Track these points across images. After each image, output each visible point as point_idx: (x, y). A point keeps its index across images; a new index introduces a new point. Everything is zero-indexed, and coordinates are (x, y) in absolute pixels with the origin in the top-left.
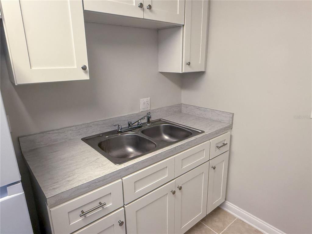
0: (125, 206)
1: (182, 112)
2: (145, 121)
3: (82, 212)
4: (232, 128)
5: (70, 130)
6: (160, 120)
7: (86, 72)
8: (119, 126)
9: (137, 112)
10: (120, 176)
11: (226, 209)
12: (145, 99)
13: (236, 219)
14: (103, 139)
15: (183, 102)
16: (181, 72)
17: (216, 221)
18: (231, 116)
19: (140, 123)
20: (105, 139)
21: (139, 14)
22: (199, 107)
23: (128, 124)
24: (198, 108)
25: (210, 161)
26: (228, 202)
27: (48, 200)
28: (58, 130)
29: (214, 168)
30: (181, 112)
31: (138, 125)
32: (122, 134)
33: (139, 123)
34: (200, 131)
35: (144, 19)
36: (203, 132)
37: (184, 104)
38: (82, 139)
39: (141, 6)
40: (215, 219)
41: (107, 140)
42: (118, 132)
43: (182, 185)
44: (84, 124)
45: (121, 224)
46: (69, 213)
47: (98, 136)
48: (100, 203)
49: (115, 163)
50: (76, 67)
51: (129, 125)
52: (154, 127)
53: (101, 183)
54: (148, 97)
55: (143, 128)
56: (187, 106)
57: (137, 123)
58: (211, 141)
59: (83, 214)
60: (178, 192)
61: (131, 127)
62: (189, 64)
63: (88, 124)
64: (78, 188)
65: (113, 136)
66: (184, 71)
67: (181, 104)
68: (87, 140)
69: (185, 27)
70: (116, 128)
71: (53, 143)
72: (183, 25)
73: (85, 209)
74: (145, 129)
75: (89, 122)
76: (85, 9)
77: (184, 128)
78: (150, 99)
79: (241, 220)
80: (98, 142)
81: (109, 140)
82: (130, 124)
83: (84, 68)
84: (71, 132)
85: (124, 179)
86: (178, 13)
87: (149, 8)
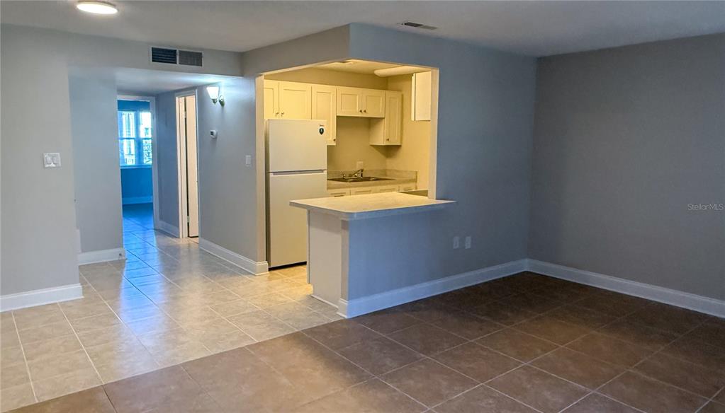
12: (360, 162)
15: (389, 167)
16: (383, 145)
18: (416, 174)
21: (360, 115)
24: (397, 171)
35: (362, 117)
37: (388, 169)
39: (361, 111)
50: (332, 139)
54: (362, 161)
56: (390, 170)
61: (351, 177)
62: (388, 140)
67: (386, 170)
72: (384, 118)
78: (364, 163)
83: (334, 140)
86: (381, 112)
87: (365, 111)
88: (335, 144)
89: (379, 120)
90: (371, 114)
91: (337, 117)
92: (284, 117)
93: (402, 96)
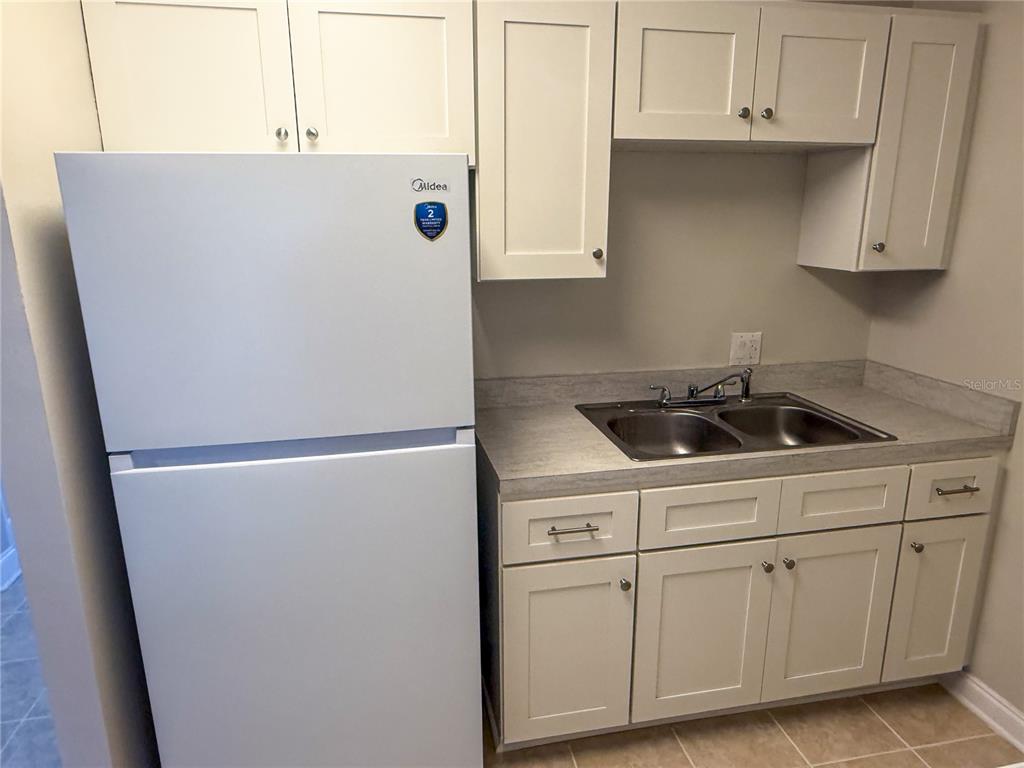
0: (640, 554)
1: (865, 383)
2: (738, 390)
3: (553, 529)
4: (1009, 449)
5: (556, 383)
6: (784, 396)
7: (601, 263)
8: (664, 390)
9: (722, 366)
10: (638, 483)
11: (966, 702)
12: (747, 336)
13: (992, 734)
14: (620, 415)
15: (873, 354)
16: (853, 270)
17: (914, 717)
18: (1010, 409)
19: (722, 394)
20: (627, 415)
21: (740, 133)
22: (916, 374)
23: (687, 389)
25: (906, 525)
26: (976, 680)
27: (501, 484)
28: (533, 378)
29: (919, 549)
30: (861, 385)
31: (715, 397)
32: (667, 411)
33: (717, 391)
34: (885, 436)
35: (750, 141)
36: (892, 438)
37: (873, 362)
38: (577, 407)
39: (746, 114)
40: (914, 711)
41: (628, 419)
42: (661, 405)
43: (799, 560)
44: (585, 375)
45: (626, 586)
46: (530, 520)
47: (613, 406)
48: (588, 525)
49: (632, 457)
50: (582, 252)
51: (691, 393)
52: (757, 409)
53: (597, 484)
54: (757, 330)
55: (727, 407)
56: (880, 368)
57: (711, 392)
58: (913, 467)
59: (554, 532)
60: (781, 570)
61: (693, 399)
62: (881, 248)
63: (595, 375)
64: (552, 479)
65: (645, 413)
66: (861, 268)
67: (866, 360)
68: (587, 409)
69: (876, 148)
70: (655, 396)
71: (520, 404)
72: (873, 145)
73: (560, 526)
74: (731, 409)
75: (596, 372)
76: (615, 137)
77: (843, 422)
78: (762, 335)
79: (1008, 743)
80: (608, 416)
81: (635, 418)
82: (693, 391)
83: (598, 255)
84: (556, 387)
85: (643, 491)
86: (857, 116)
87: (769, 113)
88: (599, 272)
89: (851, 153)
90: (797, 128)
91: (622, 150)
92: (326, 146)
93: (984, 33)
